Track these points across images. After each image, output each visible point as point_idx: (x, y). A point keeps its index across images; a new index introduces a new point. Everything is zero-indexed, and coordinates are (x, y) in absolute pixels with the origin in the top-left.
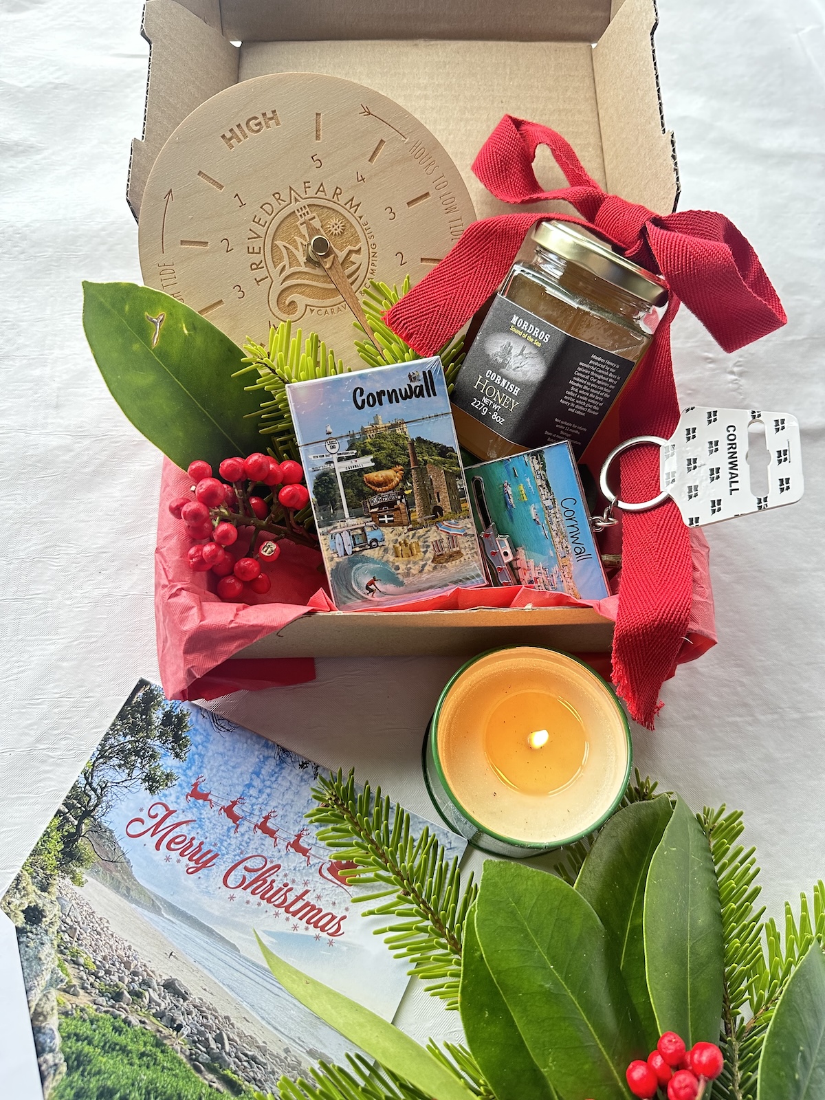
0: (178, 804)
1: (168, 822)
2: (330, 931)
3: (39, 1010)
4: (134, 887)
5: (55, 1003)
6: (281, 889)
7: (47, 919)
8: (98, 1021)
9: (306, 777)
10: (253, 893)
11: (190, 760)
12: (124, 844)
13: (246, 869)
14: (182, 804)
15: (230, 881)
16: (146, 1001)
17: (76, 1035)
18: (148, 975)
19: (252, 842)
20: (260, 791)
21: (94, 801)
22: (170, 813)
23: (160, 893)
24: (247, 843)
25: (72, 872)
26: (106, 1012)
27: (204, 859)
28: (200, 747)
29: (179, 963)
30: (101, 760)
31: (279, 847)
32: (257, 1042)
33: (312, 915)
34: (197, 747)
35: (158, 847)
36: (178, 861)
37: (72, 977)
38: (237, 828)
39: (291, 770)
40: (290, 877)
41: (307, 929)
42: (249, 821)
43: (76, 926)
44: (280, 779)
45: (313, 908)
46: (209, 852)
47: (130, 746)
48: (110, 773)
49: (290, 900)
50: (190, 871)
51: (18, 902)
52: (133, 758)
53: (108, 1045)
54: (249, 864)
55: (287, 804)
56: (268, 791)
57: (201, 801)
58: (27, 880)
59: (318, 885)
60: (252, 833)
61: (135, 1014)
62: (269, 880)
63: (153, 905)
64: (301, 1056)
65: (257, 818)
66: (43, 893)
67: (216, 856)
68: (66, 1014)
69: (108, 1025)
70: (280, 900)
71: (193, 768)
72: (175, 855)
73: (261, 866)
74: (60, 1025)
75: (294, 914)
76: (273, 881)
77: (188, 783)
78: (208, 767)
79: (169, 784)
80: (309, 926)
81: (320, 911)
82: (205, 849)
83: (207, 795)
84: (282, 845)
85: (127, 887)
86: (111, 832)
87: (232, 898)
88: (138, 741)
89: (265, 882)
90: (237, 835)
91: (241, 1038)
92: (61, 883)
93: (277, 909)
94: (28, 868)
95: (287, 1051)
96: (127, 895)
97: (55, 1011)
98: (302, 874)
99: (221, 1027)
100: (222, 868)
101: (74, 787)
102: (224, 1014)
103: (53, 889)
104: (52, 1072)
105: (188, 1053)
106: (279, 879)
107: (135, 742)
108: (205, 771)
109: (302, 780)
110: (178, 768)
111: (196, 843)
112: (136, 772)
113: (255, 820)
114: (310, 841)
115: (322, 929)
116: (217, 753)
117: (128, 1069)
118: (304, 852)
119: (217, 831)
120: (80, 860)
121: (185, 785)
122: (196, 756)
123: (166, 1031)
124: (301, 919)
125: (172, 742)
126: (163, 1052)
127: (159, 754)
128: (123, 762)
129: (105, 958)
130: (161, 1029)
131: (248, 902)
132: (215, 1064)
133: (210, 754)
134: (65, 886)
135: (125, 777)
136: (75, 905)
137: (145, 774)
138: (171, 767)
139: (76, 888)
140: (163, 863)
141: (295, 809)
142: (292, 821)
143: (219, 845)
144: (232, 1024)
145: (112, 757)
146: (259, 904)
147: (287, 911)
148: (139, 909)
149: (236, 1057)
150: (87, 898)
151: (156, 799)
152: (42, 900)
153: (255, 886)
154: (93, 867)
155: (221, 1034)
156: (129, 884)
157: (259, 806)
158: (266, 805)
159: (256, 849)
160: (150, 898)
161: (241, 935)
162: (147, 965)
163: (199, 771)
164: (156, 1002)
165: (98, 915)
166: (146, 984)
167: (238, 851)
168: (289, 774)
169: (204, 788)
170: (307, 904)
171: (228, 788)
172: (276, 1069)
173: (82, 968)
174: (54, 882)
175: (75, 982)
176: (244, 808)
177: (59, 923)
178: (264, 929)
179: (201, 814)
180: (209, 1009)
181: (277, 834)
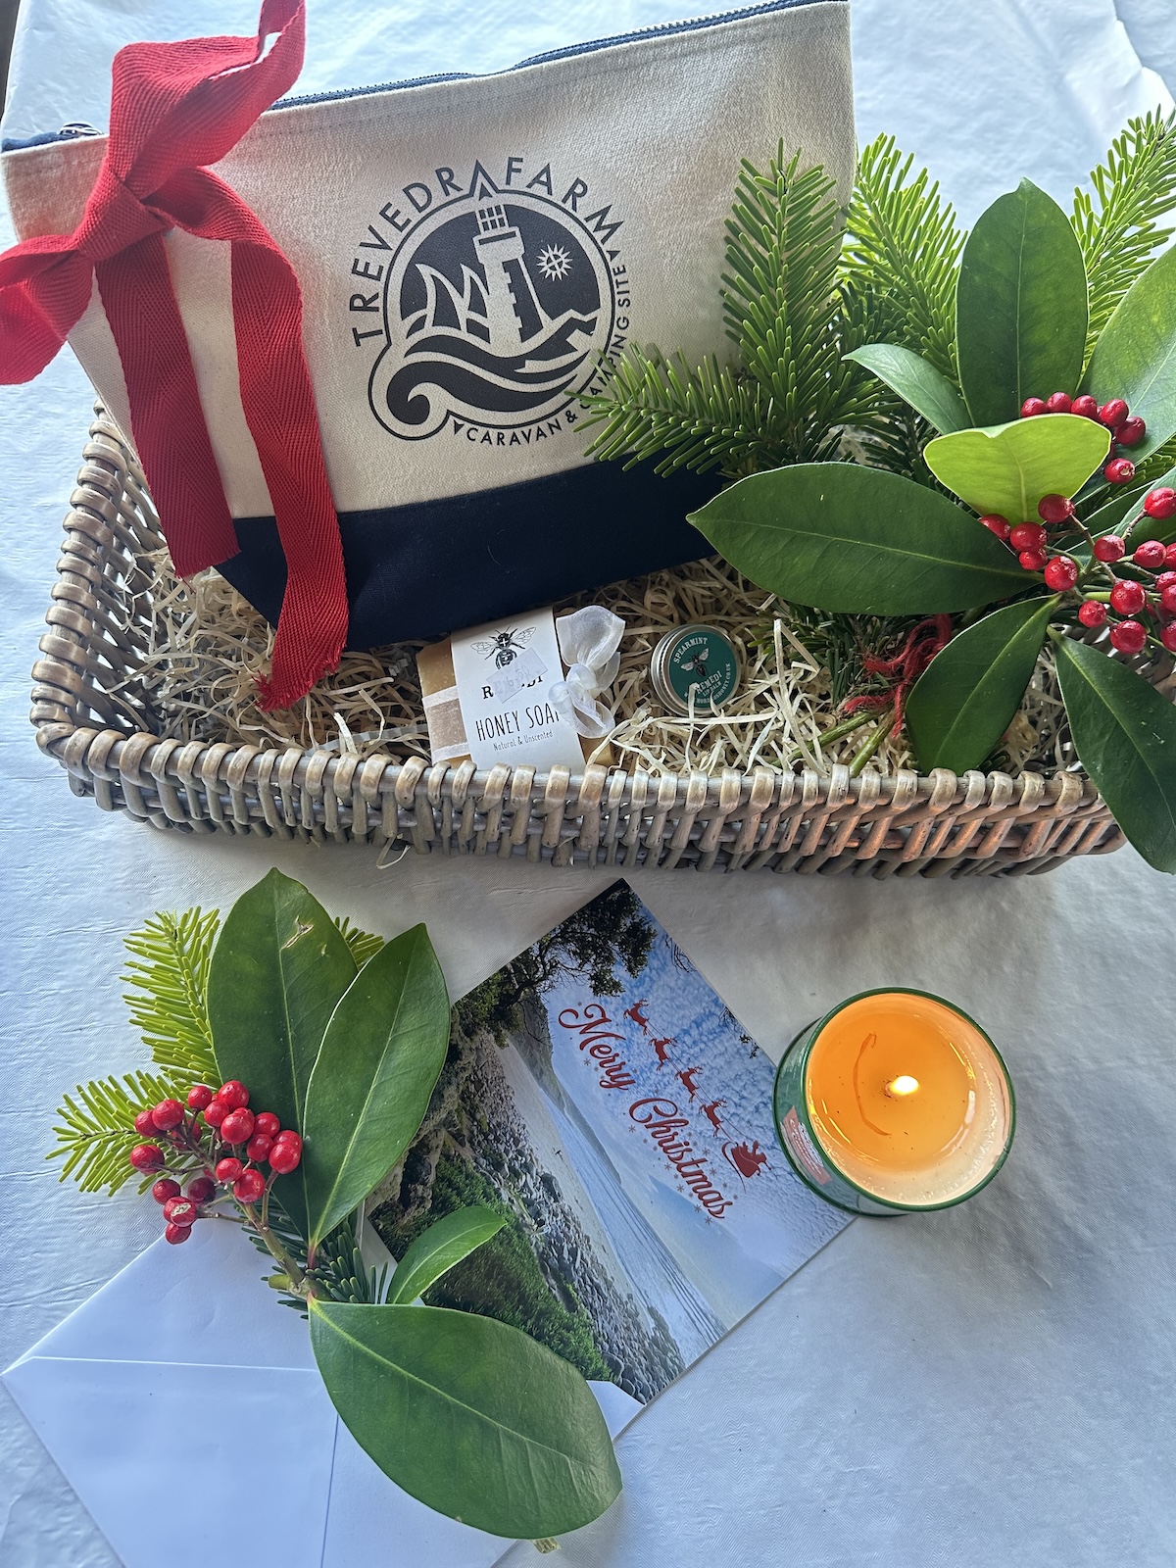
0: (615, 1015)
1: (600, 1028)
2: (711, 1209)
3: (426, 1142)
4: (547, 1074)
5: (442, 1143)
6: (681, 1145)
7: (461, 1062)
9: (742, 1051)
10: (653, 1135)
11: (641, 979)
12: (553, 1028)
13: (655, 1108)
14: (619, 1017)
15: (637, 1113)
16: (521, 1184)
17: (449, 1180)
18: (531, 1159)
19: (670, 1087)
20: (695, 1043)
21: (540, 974)
22: (604, 1020)
23: (568, 1089)
24: (665, 1085)
25: (499, 1031)
26: (483, 1174)
27: (620, 1079)
28: (654, 972)
29: (562, 1164)
30: (560, 939)
31: (694, 1104)
32: (606, 1274)
33: (701, 1184)
34: (651, 970)
35: (582, 1047)
36: (596, 1069)
37: (464, 1126)
39: (731, 1038)
40: (694, 1138)
41: (691, 1195)
42: (674, 1065)
43: (484, 1082)
44: (717, 1040)
45: (704, 1179)
46: (628, 1075)
47: (590, 939)
48: (563, 956)
49: (685, 1160)
50: (603, 1083)
52: (589, 951)
54: (660, 1106)
55: (716, 1068)
56: (703, 1046)
57: (636, 1023)
59: (717, 1160)
60: (673, 1078)
61: (507, 1190)
62: (671, 1133)
63: (559, 1098)
64: (641, 1308)
65: (683, 1066)
66: (466, 1037)
67: (633, 1082)
68: (448, 1157)
70: (676, 1156)
71: (641, 989)
72: (595, 1062)
73: (670, 1113)
74: (439, 1164)
75: (684, 1175)
76: (677, 1134)
77: (631, 1000)
78: (655, 995)
79: (614, 993)
80: (694, 1194)
81: (710, 1185)
82: (625, 1070)
83: (645, 1020)
84: (697, 1104)
85: (541, 1070)
86: (546, 1011)
87: (632, 1129)
88: (600, 938)
89: (669, 1130)
91: (593, 1262)
92: (485, 1036)
93: (670, 1162)
94: (460, 1007)
95: (630, 1297)
96: (538, 1076)
97: (439, 1150)
98: (705, 1141)
99: (579, 1242)
100: (634, 1096)
101: (526, 953)
102: (586, 1232)
103: (476, 1039)
104: (418, 1203)
105: (541, 1249)
106: (683, 1134)
107: (597, 937)
108: (651, 997)
109: (738, 1052)
110: (627, 982)
111: (618, 1061)
112: (587, 967)
115: (705, 1204)
116: (668, 986)
119: (642, 1059)
120: (510, 1024)
121: (627, 1000)
122: (647, 979)
123: (529, 1220)
124: (689, 1183)
125: (630, 954)
126: (519, 1236)
127: (614, 959)
128: (578, 951)
129: (499, 1124)
130: (525, 1215)
131: (645, 1141)
132: (561, 1274)
133: (661, 983)
134: (488, 1040)
135: (575, 966)
136: (490, 1063)
137: (595, 972)
138: (621, 977)
139: (496, 1047)
140: (582, 1064)
141: (723, 1077)
142: (714, 1087)
143: (638, 1073)
144: (590, 1246)
145: (570, 942)
146: (655, 1149)
147: (679, 1169)
148: (545, 1096)
149: (581, 1277)
150: (502, 1061)
151: (597, 1000)
152: (464, 1043)
154: (519, 1036)
156: (545, 1068)
157: (688, 1056)
158: (696, 1058)
159: (672, 1095)
160: (558, 1090)
161: (628, 1168)
162: (534, 1151)
163: (645, 994)
164: (529, 1189)
165: (507, 1082)
166: (527, 1168)
167: (654, 1089)
168: (728, 1041)
169: (644, 1013)
171: (666, 1024)
172: (613, 1307)
173: (476, 1123)
174: (479, 1032)
175: (466, 1133)
177: (470, 1071)
178: (651, 1174)
179: (632, 1035)
180: (574, 1221)
181: (696, 1091)
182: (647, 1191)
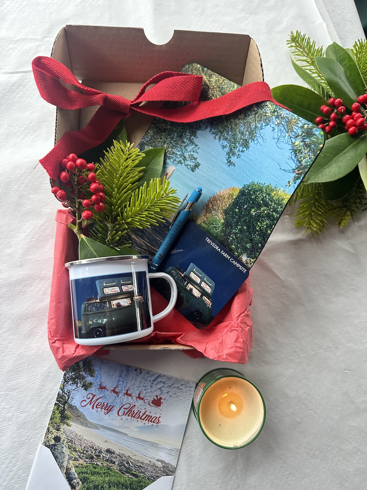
0: (96, 392)
1: (94, 399)
2: (156, 422)
3: (68, 468)
4: (88, 423)
5: (72, 464)
6: (137, 413)
7: (62, 439)
8: (88, 466)
9: (137, 374)
10: (128, 416)
11: (96, 376)
12: (81, 410)
13: (124, 408)
14: (98, 392)
15: (120, 413)
16: (102, 457)
17: (81, 472)
18: (100, 449)
19: (124, 399)
20: (123, 382)
21: (67, 398)
22: (94, 396)
23: (97, 423)
24: (123, 400)
25: (66, 423)
26: (89, 463)
27: (110, 408)
28: (99, 371)
29: (109, 443)
30: (66, 383)
32: (140, 461)
33: (149, 418)
34: (97, 371)
35: (93, 408)
36: (101, 411)
37: (75, 455)
38: (118, 396)
39: (132, 373)
40: (140, 408)
42: (122, 393)
43: (72, 439)
44: (129, 376)
45: (149, 416)
46: (111, 406)
47: (74, 376)
48: (70, 387)
49: (141, 415)
50: (106, 413)
51: (51, 436)
52: (76, 380)
53: (93, 473)
54: (125, 407)
55: (133, 385)
56: (126, 381)
57: (104, 390)
58: (51, 429)
59: (149, 408)
60: (124, 397)
61: (99, 462)
62: (133, 411)
63: (96, 427)
64: (155, 462)
66: (58, 432)
67: (113, 407)
68: (77, 467)
69: (91, 467)
70: (138, 416)
71: (98, 379)
72: (99, 409)
73: (129, 406)
74: (76, 471)
75: (143, 419)
77: (98, 384)
79: (91, 386)
80: (149, 422)
81: (151, 417)
82: (109, 405)
83: (105, 387)
84: (134, 398)
85: (86, 423)
86: (76, 407)
87: (122, 419)
88: (77, 374)
89: (131, 411)
90: (119, 398)
91: (135, 461)
92: (63, 427)
93: (137, 419)
94: (50, 425)
95: (150, 461)
96: (87, 426)
97: (73, 467)
98: (143, 406)
99: (128, 459)
100: (116, 410)
101: (58, 394)
102: (127, 455)
103: (61, 430)
104: (77, 485)
105: (119, 469)
106: (136, 409)
107: (76, 374)
108: (102, 379)
110: (93, 380)
111: (105, 404)
112: (79, 385)
113: (123, 392)
114: (144, 395)
115: (154, 422)
116: (105, 372)
117: (101, 478)
118: (142, 399)
119: (112, 398)
120: (68, 418)
122: (98, 375)
124: (146, 420)
125: (89, 371)
126: (111, 471)
127: (85, 377)
128: (73, 382)
129: (85, 447)
130: (109, 464)
131: (127, 419)
132: (128, 471)
133: (103, 373)
134: (65, 427)
135: (75, 387)
136: (70, 433)
137: (82, 385)
138: (91, 380)
139: (69, 428)
140: (96, 413)
142: (136, 390)
143: (113, 403)
144: (131, 458)
145: (69, 381)
146: (131, 419)
147: (141, 419)
148: (92, 429)
149: (134, 467)
150: (73, 430)
151: (88, 392)
152: (59, 434)
153: (128, 413)
154: (73, 419)
155: (128, 461)
156: (86, 422)
157: (124, 387)
158: (126, 386)
159: (126, 401)
160: (94, 425)
161: (128, 430)
162: (99, 446)
163: (100, 380)
164: (105, 457)
165: (79, 434)
166: (100, 452)
167: (120, 403)
169: (103, 385)
170: (147, 415)
171: (112, 383)
172: (148, 468)
173: (78, 452)
174: (61, 427)
175: (77, 457)
176: (119, 389)
177: (66, 440)
178: (135, 426)
179: (105, 394)
180: (122, 455)
181: (132, 395)
182: (137, 432)
